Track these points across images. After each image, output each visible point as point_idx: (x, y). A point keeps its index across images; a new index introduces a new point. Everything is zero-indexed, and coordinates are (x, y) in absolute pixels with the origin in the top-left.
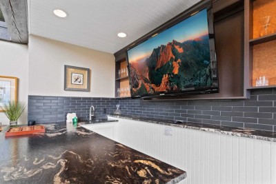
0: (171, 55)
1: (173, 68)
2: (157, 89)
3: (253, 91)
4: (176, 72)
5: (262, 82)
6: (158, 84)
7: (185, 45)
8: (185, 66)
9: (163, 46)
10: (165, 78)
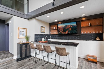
0: (69, 27)
1: (69, 29)
2: (65, 33)
3: (82, 34)
4: (70, 30)
5: (83, 33)
6: (65, 32)
7: (72, 26)
8: (72, 29)
9: (68, 25)
10: (67, 31)
